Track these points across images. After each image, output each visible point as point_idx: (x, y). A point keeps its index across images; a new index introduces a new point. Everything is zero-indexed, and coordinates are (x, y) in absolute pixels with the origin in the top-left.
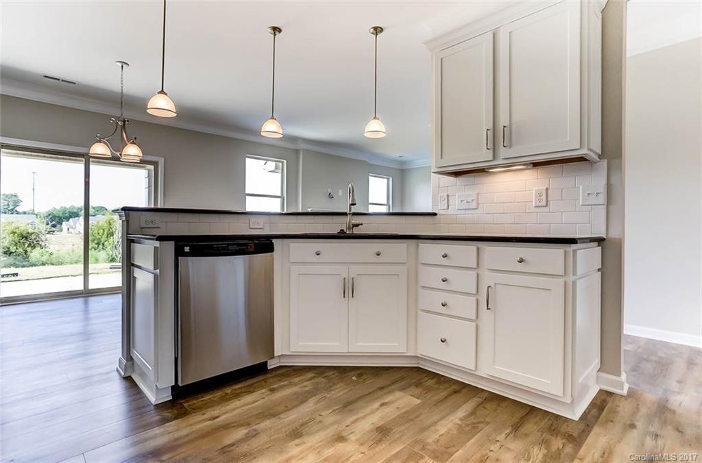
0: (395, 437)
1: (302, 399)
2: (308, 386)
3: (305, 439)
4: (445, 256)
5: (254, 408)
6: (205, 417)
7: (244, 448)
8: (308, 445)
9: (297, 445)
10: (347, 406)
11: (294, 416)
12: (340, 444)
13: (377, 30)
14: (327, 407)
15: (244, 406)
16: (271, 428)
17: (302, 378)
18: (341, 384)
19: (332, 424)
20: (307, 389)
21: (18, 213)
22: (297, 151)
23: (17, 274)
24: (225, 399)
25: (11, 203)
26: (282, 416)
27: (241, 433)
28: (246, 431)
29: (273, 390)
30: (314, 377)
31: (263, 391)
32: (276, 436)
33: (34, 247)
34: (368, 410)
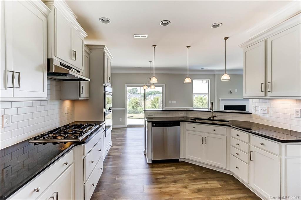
0: (202, 193)
1: (183, 173)
2: (188, 170)
3: (176, 184)
4: (237, 135)
5: (168, 171)
6: (157, 170)
7: (161, 180)
8: (176, 185)
9: (173, 184)
10: (195, 179)
11: (177, 177)
12: (184, 189)
13: (226, 39)
14: (188, 178)
15: (167, 170)
16: (170, 178)
17: (187, 167)
18: (198, 173)
19: (186, 183)
20: (187, 171)
21: (137, 94)
22: (215, 75)
23: (133, 117)
24: (163, 167)
25: (136, 91)
26: (174, 176)
27: (162, 176)
28: (163, 176)
29: (177, 168)
30: (191, 168)
31: (174, 167)
32: (170, 180)
33: (139, 107)
34: (200, 183)
